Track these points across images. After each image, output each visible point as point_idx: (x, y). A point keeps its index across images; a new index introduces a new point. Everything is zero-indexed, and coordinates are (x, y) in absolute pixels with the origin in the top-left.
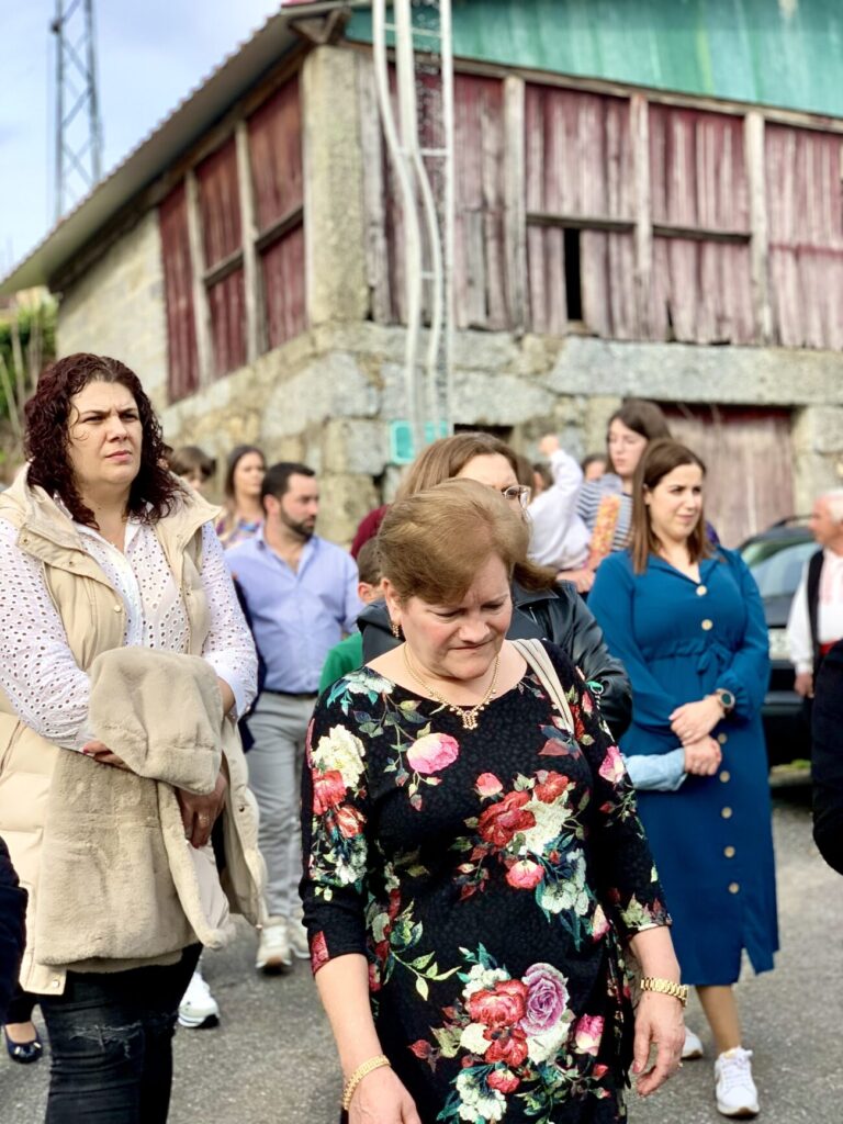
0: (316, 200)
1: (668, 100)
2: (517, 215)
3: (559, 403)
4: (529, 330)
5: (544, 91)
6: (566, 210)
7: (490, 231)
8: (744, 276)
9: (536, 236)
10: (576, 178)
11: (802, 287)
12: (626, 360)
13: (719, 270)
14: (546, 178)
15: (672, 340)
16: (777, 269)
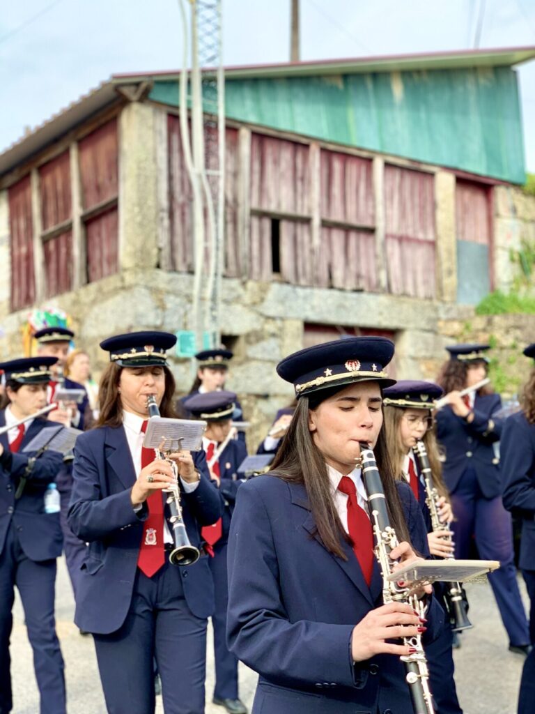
0: (127, 194)
1: (331, 147)
2: (244, 209)
3: (266, 322)
4: (250, 277)
5: (261, 137)
6: (272, 207)
7: (229, 218)
8: (371, 252)
9: (255, 222)
10: (278, 189)
11: (403, 260)
12: (305, 298)
13: (358, 248)
14: (262, 190)
15: (331, 287)
16: (389, 249)
